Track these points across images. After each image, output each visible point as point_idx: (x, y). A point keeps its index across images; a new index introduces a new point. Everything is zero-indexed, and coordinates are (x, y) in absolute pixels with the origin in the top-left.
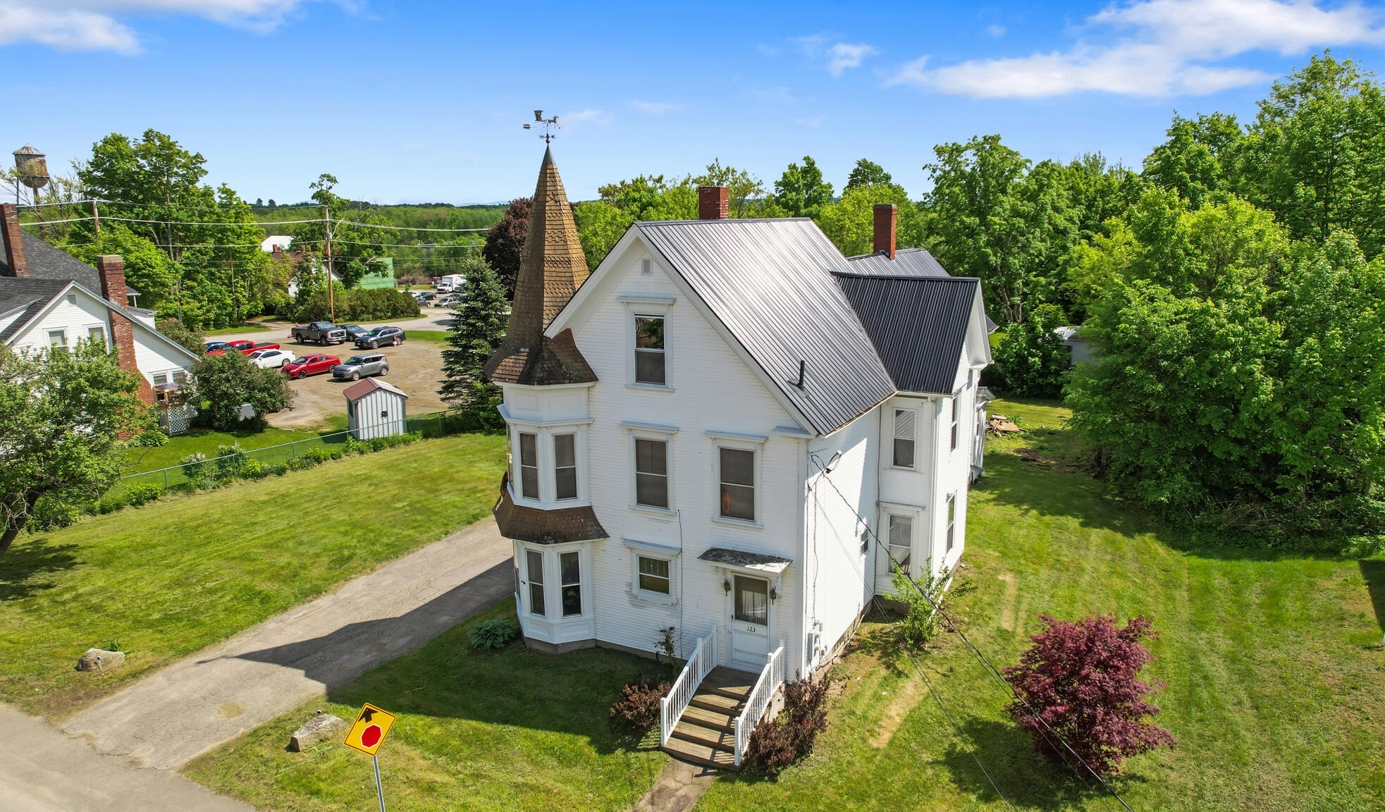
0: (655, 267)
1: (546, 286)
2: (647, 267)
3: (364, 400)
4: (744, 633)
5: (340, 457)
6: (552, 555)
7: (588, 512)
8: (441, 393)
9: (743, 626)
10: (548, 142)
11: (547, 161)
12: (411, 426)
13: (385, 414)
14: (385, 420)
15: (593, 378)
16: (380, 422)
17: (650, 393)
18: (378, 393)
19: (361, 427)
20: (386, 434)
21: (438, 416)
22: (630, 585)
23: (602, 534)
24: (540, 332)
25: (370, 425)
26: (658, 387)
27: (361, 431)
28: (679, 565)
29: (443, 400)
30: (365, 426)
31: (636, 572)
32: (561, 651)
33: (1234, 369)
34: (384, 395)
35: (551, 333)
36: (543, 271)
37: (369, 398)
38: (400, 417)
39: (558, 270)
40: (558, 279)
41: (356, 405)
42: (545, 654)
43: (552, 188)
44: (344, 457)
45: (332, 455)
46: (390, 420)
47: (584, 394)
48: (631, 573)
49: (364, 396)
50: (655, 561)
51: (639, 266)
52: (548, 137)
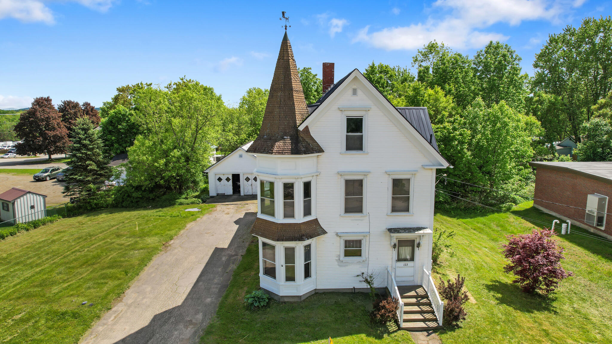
0: (359, 92)
1: (295, 103)
2: (355, 92)
3: (19, 200)
4: (402, 267)
5: (15, 234)
6: (299, 247)
7: (316, 221)
8: (64, 193)
9: (401, 264)
10: (286, 29)
11: (285, 39)
12: (49, 213)
13: (32, 207)
14: (33, 210)
15: (320, 150)
16: (30, 213)
17: (355, 155)
18: (28, 195)
19: (17, 217)
20: (34, 219)
21: (64, 206)
22: (339, 256)
23: (324, 232)
24: (296, 127)
25: (23, 215)
26: (359, 152)
27: (17, 220)
28: (368, 240)
29: (65, 196)
30: (20, 216)
31: (343, 249)
32: (303, 299)
33: (459, 148)
34: (32, 196)
35: (301, 128)
36: (293, 96)
37: (22, 198)
38: (43, 209)
39: (299, 95)
40: (299, 100)
41: (13, 204)
42: (295, 302)
43: (291, 53)
44: (18, 234)
45: (10, 233)
46: (36, 211)
47: (315, 159)
48: (340, 249)
49: (19, 197)
50: (353, 241)
51: (350, 92)
52: (286, 27)
